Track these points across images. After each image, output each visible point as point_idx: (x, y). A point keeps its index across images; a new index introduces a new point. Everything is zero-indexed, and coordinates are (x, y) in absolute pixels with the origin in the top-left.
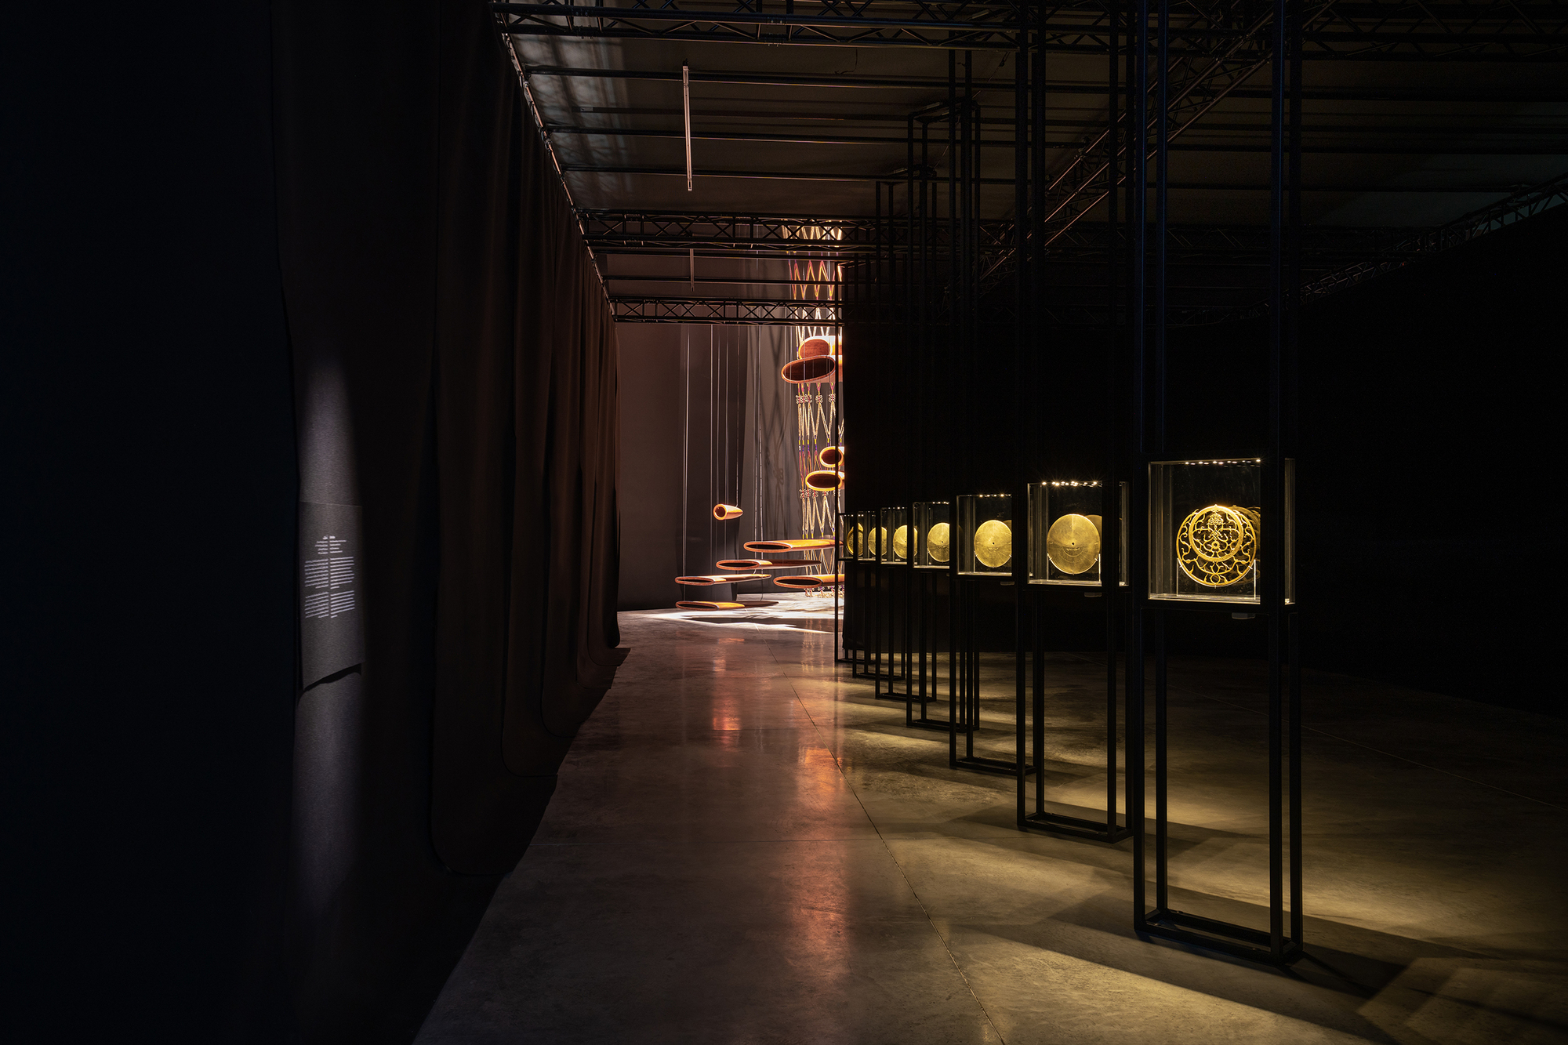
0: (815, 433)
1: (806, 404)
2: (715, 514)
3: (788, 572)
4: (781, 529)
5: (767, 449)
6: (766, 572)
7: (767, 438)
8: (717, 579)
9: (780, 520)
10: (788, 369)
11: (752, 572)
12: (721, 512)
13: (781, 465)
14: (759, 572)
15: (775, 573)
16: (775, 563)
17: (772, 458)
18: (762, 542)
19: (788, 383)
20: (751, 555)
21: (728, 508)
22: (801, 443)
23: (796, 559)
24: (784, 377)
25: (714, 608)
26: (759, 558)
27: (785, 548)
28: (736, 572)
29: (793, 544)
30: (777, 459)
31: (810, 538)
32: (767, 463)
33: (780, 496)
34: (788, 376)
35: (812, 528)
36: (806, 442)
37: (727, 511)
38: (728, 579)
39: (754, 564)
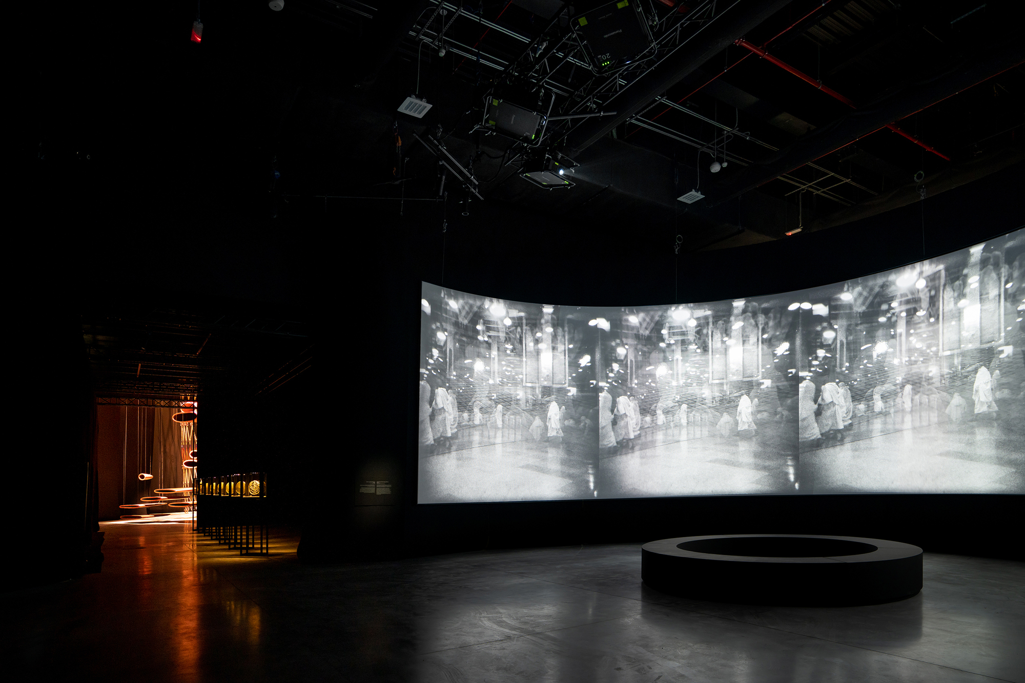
0: (190, 440)
1: (185, 426)
2: (139, 478)
3: (176, 501)
4: (172, 483)
5: (165, 446)
6: (164, 502)
7: (165, 441)
8: (141, 505)
9: (172, 480)
10: (175, 416)
11: (158, 502)
12: (142, 477)
13: (172, 453)
14: (161, 502)
15: (169, 502)
16: (169, 498)
17: (167, 450)
18: (163, 489)
19: (175, 422)
20: (158, 495)
21: (146, 475)
22: (182, 444)
23: (179, 496)
24: (173, 419)
25: (140, 517)
26: (161, 495)
27: (174, 491)
28: (149, 502)
29: (177, 490)
30: (170, 450)
31: (187, 487)
32: (165, 452)
33: (172, 467)
34: (175, 419)
35: (188, 482)
36: (185, 444)
37: (145, 477)
38: (146, 505)
39: (159, 498)
